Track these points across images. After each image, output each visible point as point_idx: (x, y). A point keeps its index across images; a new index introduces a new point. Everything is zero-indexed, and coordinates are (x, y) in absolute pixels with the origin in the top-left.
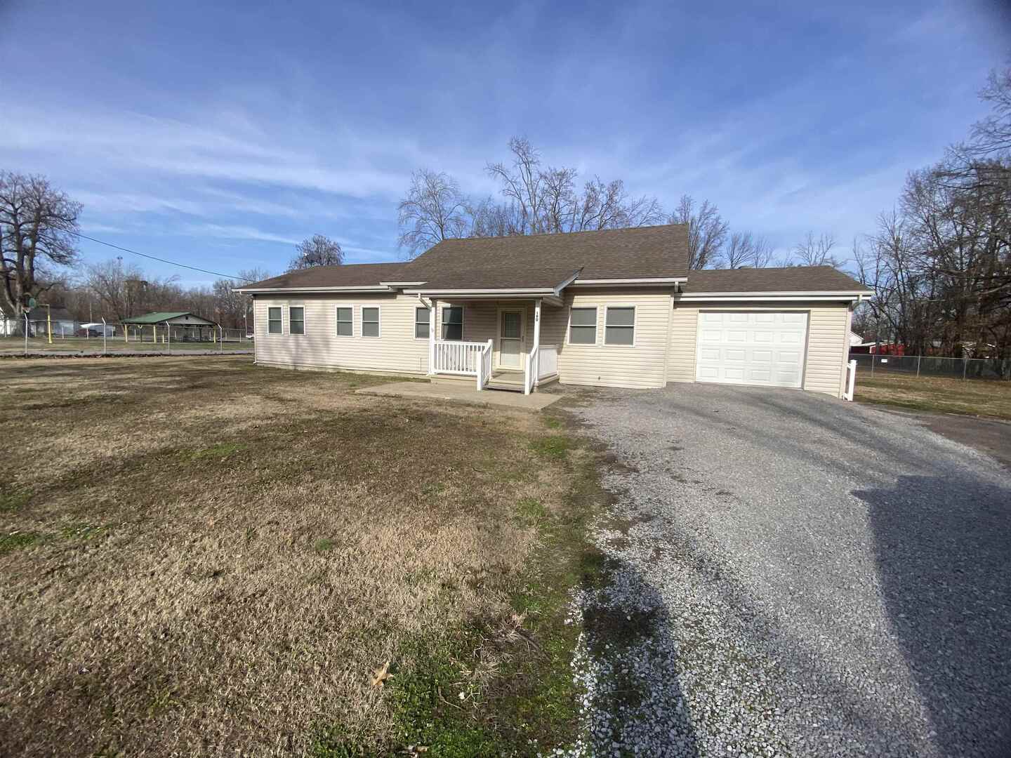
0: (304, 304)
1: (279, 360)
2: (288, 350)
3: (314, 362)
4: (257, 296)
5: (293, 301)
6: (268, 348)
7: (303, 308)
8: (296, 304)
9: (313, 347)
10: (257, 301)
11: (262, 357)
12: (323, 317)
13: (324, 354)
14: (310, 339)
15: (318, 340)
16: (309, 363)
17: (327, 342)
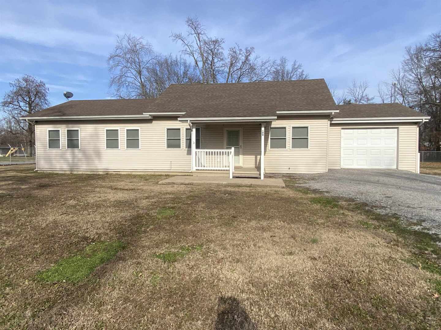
0: (79, 127)
1: (58, 167)
2: (66, 160)
3: (88, 168)
4: (38, 122)
5: (70, 126)
6: (48, 159)
7: (78, 130)
8: (72, 127)
9: (87, 157)
10: (38, 126)
11: (42, 165)
12: (95, 136)
13: (97, 162)
14: (84, 152)
15: (91, 152)
16: (83, 168)
17: (98, 154)
